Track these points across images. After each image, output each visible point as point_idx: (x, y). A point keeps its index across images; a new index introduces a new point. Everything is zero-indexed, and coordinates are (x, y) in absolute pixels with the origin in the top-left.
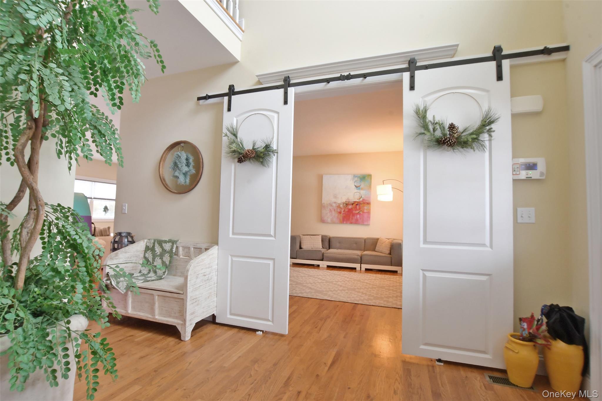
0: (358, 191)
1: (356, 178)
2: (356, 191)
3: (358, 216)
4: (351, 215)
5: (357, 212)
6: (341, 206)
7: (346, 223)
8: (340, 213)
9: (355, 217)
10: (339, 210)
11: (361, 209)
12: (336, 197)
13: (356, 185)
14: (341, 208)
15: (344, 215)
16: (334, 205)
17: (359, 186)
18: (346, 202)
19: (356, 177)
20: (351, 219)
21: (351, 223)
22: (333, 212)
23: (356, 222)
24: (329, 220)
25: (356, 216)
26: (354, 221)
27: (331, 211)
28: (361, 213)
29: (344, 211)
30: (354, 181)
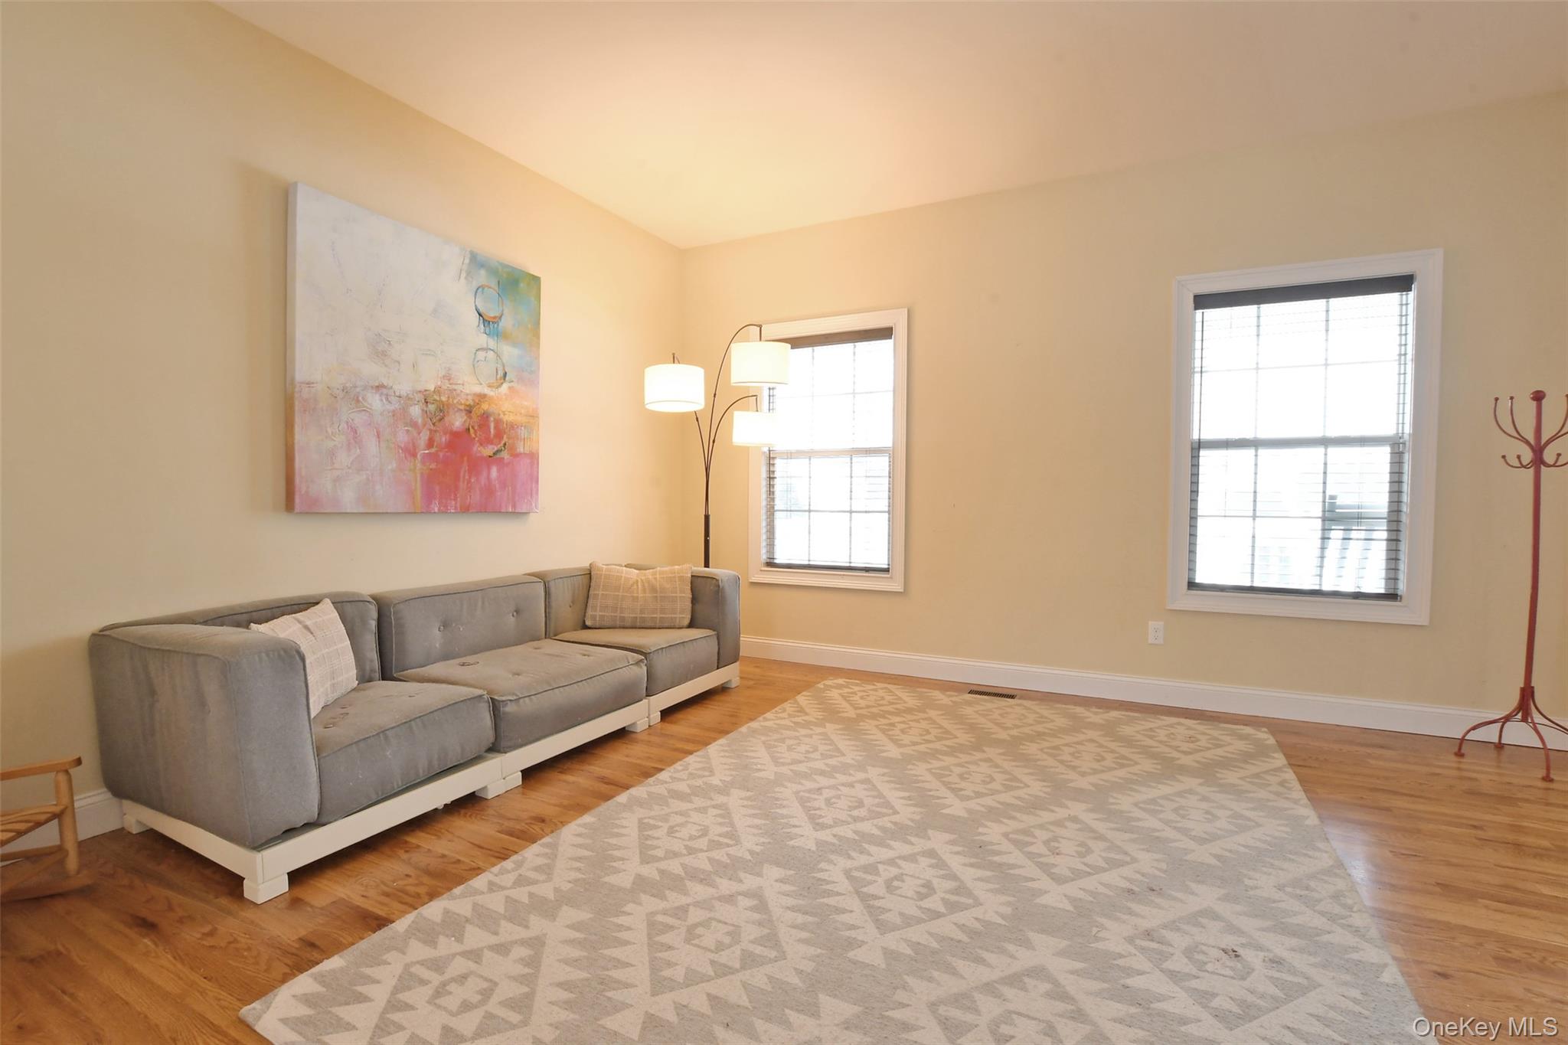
0: (492, 344)
1: (483, 272)
2: (483, 340)
3: (494, 472)
4: (465, 467)
5: (488, 451)
6: (416, 411)
7: (444, 511)
8: (411, 452)
9: (483, 480)
10: (402, 437)
11: (505, 439)
12: (384, 354)
13: (481, 310)
14: (414, 425)
15: (433, 466)
16: (375, 402)
17: (496, 320)
18: (438, 391)
19: (482, 265)
20: (462, 485)
21: (465, 509)
22: (372, 446)
23: (488, 505)
24: (348, 498)
25: (485, 474)
26: (476, 497)
27: (354, 437)
28: (505, 455)
29: (430, 443)
30: (475, 285)
